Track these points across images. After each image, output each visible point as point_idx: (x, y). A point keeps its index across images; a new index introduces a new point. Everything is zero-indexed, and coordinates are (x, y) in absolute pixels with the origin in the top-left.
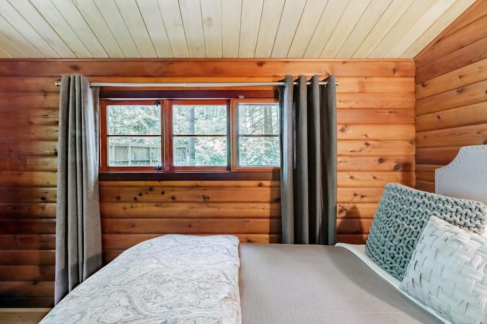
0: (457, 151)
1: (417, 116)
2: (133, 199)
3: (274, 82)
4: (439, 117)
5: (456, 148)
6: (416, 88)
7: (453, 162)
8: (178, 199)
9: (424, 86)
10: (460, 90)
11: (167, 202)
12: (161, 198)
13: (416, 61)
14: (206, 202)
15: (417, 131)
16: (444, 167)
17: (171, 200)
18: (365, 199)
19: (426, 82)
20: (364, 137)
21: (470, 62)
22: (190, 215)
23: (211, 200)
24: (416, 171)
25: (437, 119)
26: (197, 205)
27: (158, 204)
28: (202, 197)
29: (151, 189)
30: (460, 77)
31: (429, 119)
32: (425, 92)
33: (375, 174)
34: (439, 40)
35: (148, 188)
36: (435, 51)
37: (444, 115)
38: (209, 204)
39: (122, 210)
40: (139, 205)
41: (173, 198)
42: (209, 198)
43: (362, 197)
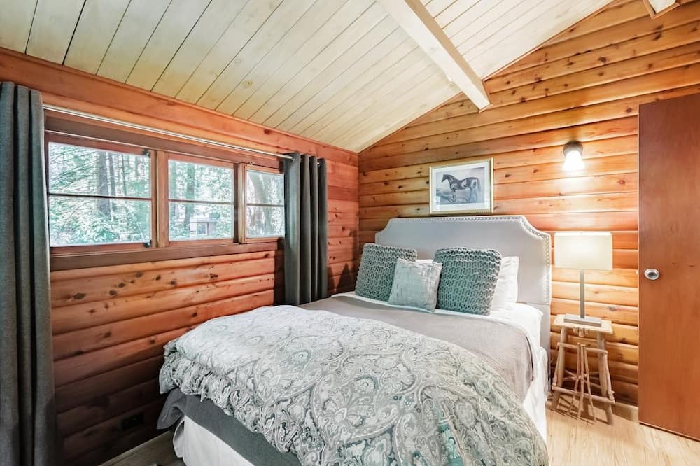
0: (388, 221)
1: (360, 195)
2: (108, 295)
3: (278, 153)
4: (374, 199)
5: (386, 220)
6: (359, 176)
7: (385, 229)
8: (179, 283)
9: (365, 175)
10: (386, 183)
11: (165, 289)
12: (155, 285)
13: (360, 155)
14: (213, 283)
15: (360, 207)
16: (380, 232)
17: (169, 286)
18: (336, 260)
19: (366, 173)
20: (335, 210)
21: (391, 167)
22: (194, 301)
23: (219, 278)
24: (360, 236)
25: (372, 200)
26: (204, 287)
27: (149, 295)
28: (209, 276)
29: (139, 274)
30: (386, 175)
31: (368, 199)
32: (366, 180)
33: (341, 239)
34: (374, 147)
35: (135, 274)
36: (372, 153)
37: (377, 197)
38: (217, 284)
39: (88, 314)
40: (118, 301)
41: (173, 283)
42: (217, 276)
43: (334, 258)
